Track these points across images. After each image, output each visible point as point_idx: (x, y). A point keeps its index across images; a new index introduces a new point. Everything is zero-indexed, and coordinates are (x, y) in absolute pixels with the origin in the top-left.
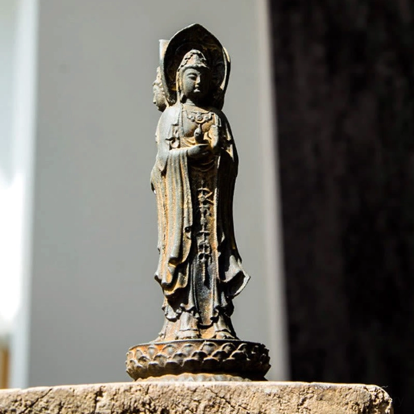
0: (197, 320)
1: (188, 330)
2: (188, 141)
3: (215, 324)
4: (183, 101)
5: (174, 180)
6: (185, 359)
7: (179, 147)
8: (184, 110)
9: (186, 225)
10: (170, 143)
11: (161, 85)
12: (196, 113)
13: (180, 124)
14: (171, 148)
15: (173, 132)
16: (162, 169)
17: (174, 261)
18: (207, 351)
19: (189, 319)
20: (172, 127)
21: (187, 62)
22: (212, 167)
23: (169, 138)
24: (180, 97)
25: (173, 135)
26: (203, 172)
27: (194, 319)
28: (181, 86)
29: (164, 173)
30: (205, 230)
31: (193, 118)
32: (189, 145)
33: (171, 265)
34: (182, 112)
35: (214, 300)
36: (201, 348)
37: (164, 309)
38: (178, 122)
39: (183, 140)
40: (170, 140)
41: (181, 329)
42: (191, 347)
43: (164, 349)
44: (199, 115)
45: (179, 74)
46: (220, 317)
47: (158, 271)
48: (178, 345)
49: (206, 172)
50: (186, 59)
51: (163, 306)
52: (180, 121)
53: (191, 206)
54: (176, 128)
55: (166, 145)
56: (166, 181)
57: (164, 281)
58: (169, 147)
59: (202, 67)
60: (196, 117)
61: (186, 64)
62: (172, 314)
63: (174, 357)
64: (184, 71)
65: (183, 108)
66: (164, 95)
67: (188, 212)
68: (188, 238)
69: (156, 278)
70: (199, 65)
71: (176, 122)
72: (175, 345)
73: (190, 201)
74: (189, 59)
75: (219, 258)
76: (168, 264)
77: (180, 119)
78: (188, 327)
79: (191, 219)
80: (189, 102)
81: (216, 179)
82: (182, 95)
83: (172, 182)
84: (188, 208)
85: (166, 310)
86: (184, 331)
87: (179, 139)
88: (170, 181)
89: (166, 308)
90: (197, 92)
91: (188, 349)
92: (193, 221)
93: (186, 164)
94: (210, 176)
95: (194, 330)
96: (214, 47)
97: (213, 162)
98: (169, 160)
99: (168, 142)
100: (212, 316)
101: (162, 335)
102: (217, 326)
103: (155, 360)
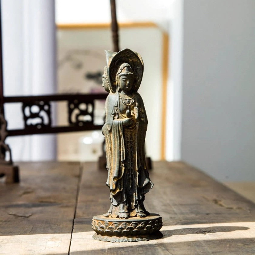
0: (127, 207)
1: (124, 212)
2: (122, 116)
3: (136, 209)
4: (120, 91)
5: (116, 136)
6: (124, 230)
7: (118, 118)
8: (120, 98)
9: (122, 160)
10: (113, 116)
11: (107, 79)
12: (126, 100)
13: (118, 106)
14: (114, 119)
15: (115, 110)
16: (109, 129)
17: (116, 178)
18: (134, 226)
19: (124, 206)
20: (114, 107)
21: (122, 71)
22: (135, 128)
23: (113, 113)
24: (118, 89)
25: (115, 112)
26: (130, 132)
27: (126, 207)
28: (118, 84)
29: (110, 132)
30: (131, 162)
31: (125, 103)
32: (123, 117)
33: (114, 180)
34: (120, 99)
35: (136, 196)
36: (130, 225)
37: (111, 199)
38: (117, 105)
39: (120, 114)
40: (113, 114)
41: (120, 212)
42: (126, 225)
43: (113, 224)
44: (128, 101)
45: (117, 77)
46: (139, 205)
47: (108, 181)
48: (120, 223)
49: (132, 131)
50: (121, 69)
51: (110, 198)
52: (119, 105)
53: (124, 150)
54: (116, 108)
55: (111, 117)
56: (111, 135)
57: (111, 188)
58: (112, 118)
59: (130, 74)
60: (127, 102)
61: (121, 72)
62: (115, 203)
63: (118, 229)
64: (120, 76)
65: (119, 97)
66: (108, 85)
67: (123, 153)
68: (123, 166)
69: (107, 185)
70: (128, 73)
71: (116, 105)
72: (118, 223)
73: (124, 147)
74: (123, 69)
75: (138, 175)
76: (113, 180)
77: (119, 103)
78: (123, 211)
79: (124, 156)
80: (122, 92)
81: (137, 135)
82: (119, 88)
83: (115, 137)
84: (123, 150)
85: (112, 200)
86: (121, 213)
87: (118, 114)
88: (114, 136)
89: (112, 199)
90: (127, 88)
91: (124, 225)
92: (126, 158)
93: (122, 128)
94: (134, 134)
95: (126, 213)
96: (135, 59)
97: (135, 126)
98: (113, 125)
99: (112, 115)
100: (135, 205)
101: (110, 212)
102: (138, 210)
103: (108, 229)
